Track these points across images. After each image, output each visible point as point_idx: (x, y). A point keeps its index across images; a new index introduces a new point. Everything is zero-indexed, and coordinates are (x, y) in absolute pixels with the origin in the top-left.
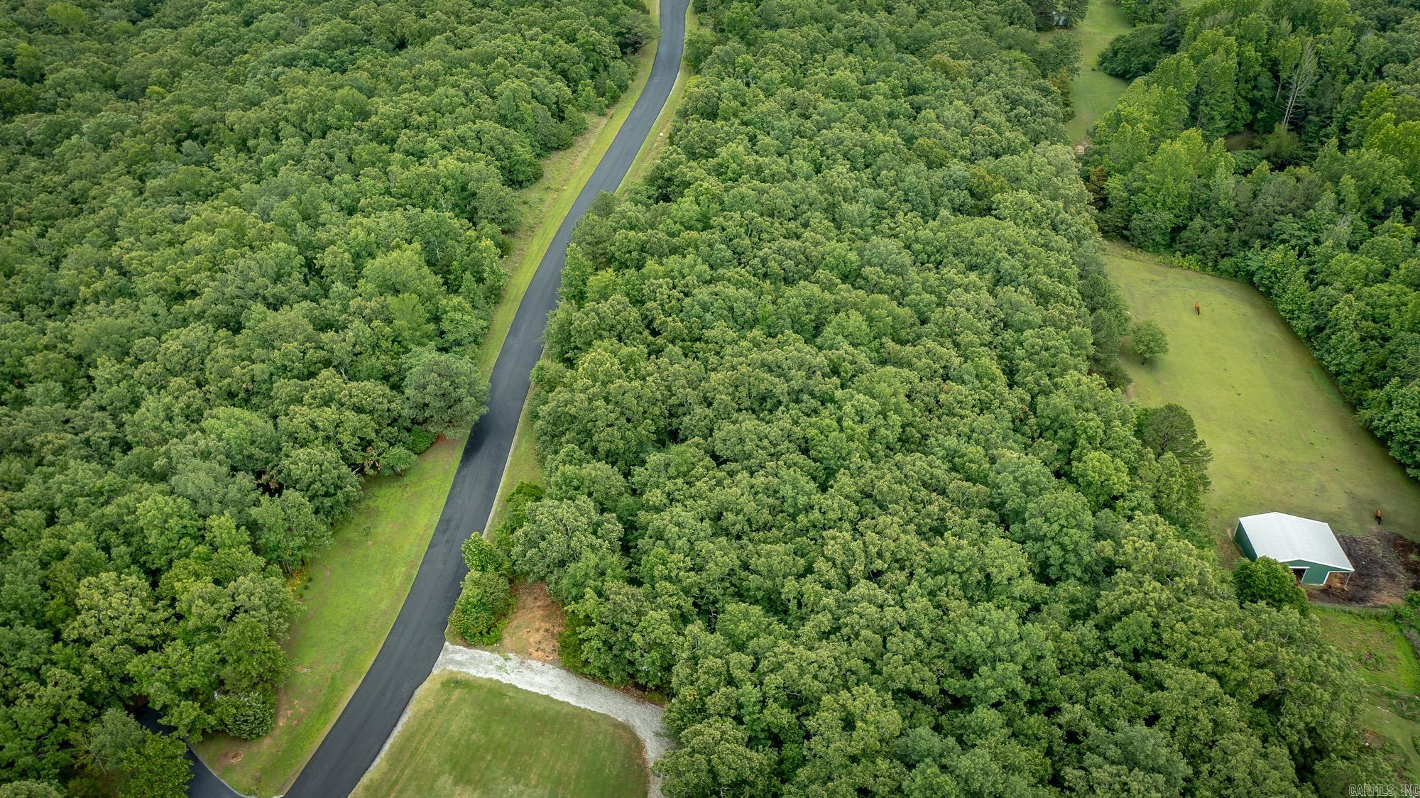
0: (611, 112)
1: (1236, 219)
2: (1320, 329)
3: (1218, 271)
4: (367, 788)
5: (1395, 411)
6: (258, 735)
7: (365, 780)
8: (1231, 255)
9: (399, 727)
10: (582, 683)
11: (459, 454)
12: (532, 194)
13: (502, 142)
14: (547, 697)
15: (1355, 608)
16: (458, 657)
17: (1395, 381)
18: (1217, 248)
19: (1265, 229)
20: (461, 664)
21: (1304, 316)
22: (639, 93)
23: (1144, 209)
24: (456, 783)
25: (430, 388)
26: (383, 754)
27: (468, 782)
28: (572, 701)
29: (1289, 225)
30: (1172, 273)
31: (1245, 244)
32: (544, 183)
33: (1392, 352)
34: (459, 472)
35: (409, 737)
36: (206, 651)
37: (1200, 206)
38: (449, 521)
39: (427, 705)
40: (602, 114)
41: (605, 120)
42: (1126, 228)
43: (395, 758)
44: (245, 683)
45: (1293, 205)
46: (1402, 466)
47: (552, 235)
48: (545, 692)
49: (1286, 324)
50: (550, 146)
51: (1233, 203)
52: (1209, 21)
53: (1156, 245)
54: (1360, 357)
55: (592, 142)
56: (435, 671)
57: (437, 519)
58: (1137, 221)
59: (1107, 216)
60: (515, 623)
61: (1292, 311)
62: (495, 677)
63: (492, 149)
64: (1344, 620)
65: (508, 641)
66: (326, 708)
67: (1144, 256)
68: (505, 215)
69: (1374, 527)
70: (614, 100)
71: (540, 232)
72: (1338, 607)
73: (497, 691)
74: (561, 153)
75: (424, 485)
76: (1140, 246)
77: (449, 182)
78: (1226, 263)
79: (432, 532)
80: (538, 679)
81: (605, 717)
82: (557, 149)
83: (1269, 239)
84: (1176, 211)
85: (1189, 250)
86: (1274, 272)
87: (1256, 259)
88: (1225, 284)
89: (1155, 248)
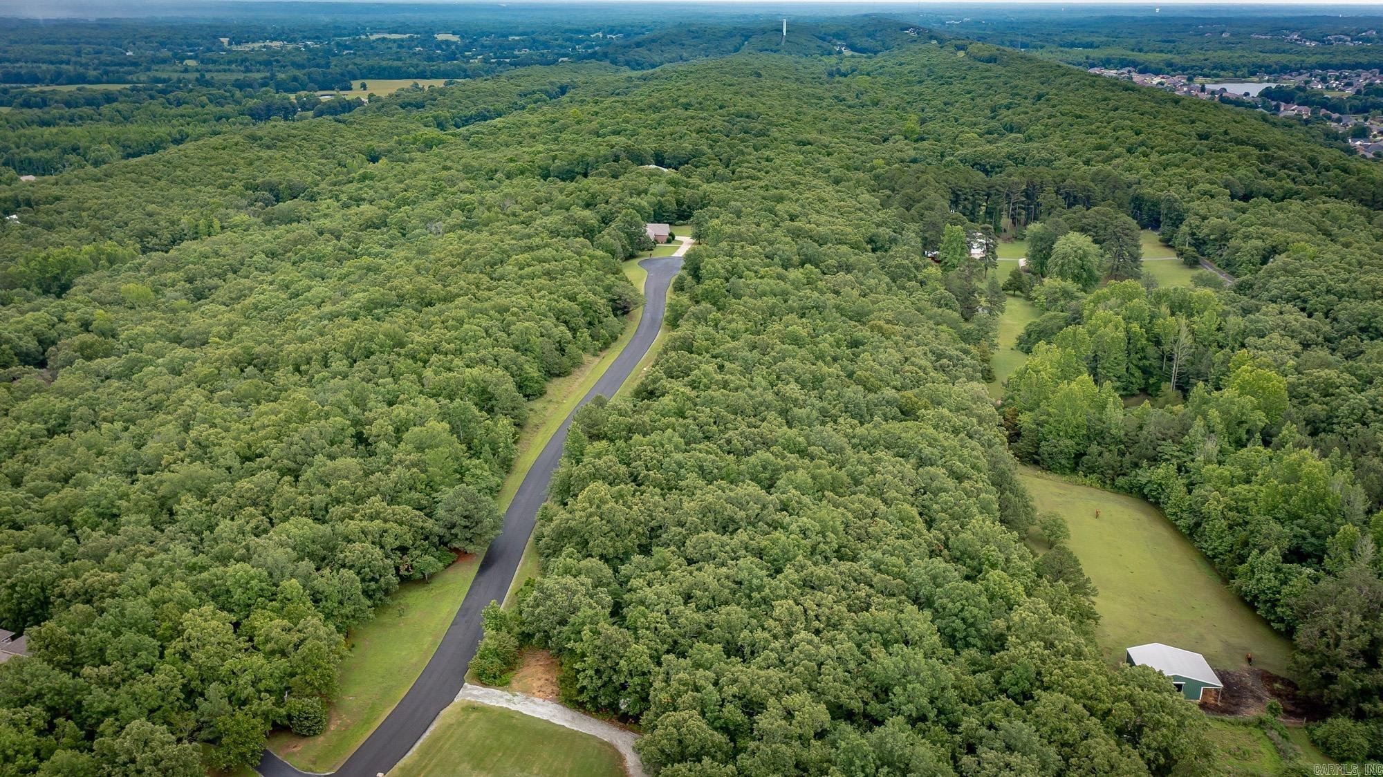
0: (603, 354)
1: (1126, 444)
2: (1198, 525)
3: (1118, 490)
4: (402, 769)
5: (1257, 576)
6: (315, 734)
7: (400, 764)
8: (1124, 475)
9: (428, 733)
10: (576, 714)
11: (476, 568)
12: (538, 405)
13: (515, 364)
14: (547, 721)
15: (1227, 718)
16: (475, 692)
17: (1255, 552)
18: (1113, 468)
19: (1150, 452)
20: (477, 696)
21: (1185, 515)
22: (626, 343)
23: (1050, 437)
24: (474, 768)
25: (458, 509)
26: (414, 749)
27: (483, 769)
28: (567, 725)
29: (1169, 448)
30: (1078, 490)
31: (1136, 465)
32: (547, 397)
33: (1252, 532)
34: (476, 579)
35: (436, 740)
36: (281, 663)
37: (1096, 435)
38: (467, 610)
39: (452, 720)
40: (595, 355)
41: (597, 360)
42: (1036, 453)
43: (424, 753)
45: (1171, 432)
46: (1267, 623)
47: (554, 431)
48: (545, 718)
49: (1174, 527)
50: (553, 373)
51: (1123, 432)
52: (1101, 306)
53: (1063, 467)
54: (1229, 539)
55: (588, 373)
56: (456, 700)
57: (457, 608)
58: (1045, 448)
59: (1020, 444)
60: (521, 673)
61: (1175, 514)
62: (505, 705)
63: (507, 367)
64: (1218, 725)
65: (515, 685)
66: (367, 722)
67: (1052, 476)
69: (1245, 666)
70: (606, 346)
71: (543, 429)
72: (1212, 716)
73: (506, 715)
74: (561, 379)
75: (446, 588)
76: (1049, 469)
77: (473, 385)
78: (1121, 481)
79: (453, 616)
80: (539, 709)
81: (594, 737)
82: (558, 376)
83: (1154, 460)
84: (1077, 439)
85: (1091, 470)
86: (1160, 485)
87: (1144, 475)
88: (1122, 499)
89: (1062, 470)
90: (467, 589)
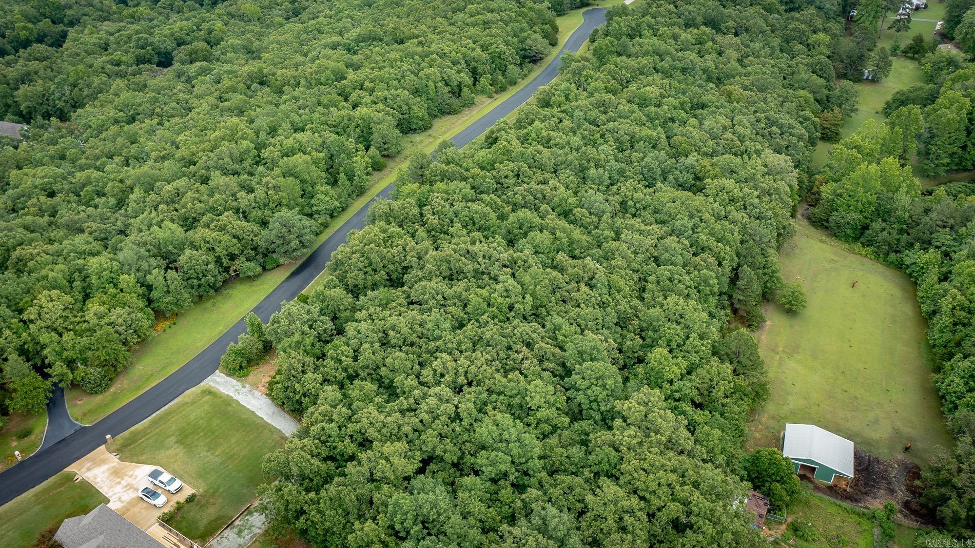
0: (496, 96)
1: (908, 226)
2: (935, 313)
3: (889, 264)
4: (132, 432)
5: (953, 377)
7: (133, 428)
8: (897, 252)
9: (166, 407)
10: (277, 410)
11: (288, 274)
12: (417, 137)
13: (407, 104)
14: (253, 413)
15: (846, 505)
16: (218, 379)
17: (959, 356)
18: (889, 244)
19: (926, 237)
20: (218, 383)
21: (928, 302)
22: (522, 87)
23: (841, 209)
24: (176, 442)
26: (150, 418)
27: (183, 444)
28: (265, 419)
29: (944, 237)
30: (852, 258)
31: (911, 245)
32: (430, 132)
33: (966, 336)
34: (282, 283)
35: (168, 413)
36: (85, 341)
37: (883, 213)
38: (260, 308)
39: (187, 400)
40: (490, 97)
41: (490, 100)
42: (827, 221)
43: (154, 423)
44: (97, 363)
45: (951, 222)
48: (253, 409)
49: (918, 306)
50: (446, 111)
51: (907, 214)
53: (847, 236)
54: (948, 336)
55: (474, 112)
56: (202, 384)
57: (255, 305)
58: (835, 217)
59: (815, 210)
60: (260, 370)
61: (923, 298)
62: (231, 394)
63: (400, 107)
64: (832, 510)
65: (251, 378)
66: (138, 388)
67: (834, 242)
68: (386, 146)
69: (900, 456)
70: (503, 89)
71: (409, 160)
72: (833, 500)
73: (228, 401)
74: (450, 116)
75: (259, 287)
76: (835, 235)
77: (360, 122)
78: (893, 257)
79: (247, 312)
80: (254, 402)
81: (280, 431)
82: (449, 113)
83: (926, 244)
84: (865, 214)
85: (869, 243)
86: (922, 268)
87: (910, 257)
88: (890, 273)
89: (846, 238)
90: (272, 290)
